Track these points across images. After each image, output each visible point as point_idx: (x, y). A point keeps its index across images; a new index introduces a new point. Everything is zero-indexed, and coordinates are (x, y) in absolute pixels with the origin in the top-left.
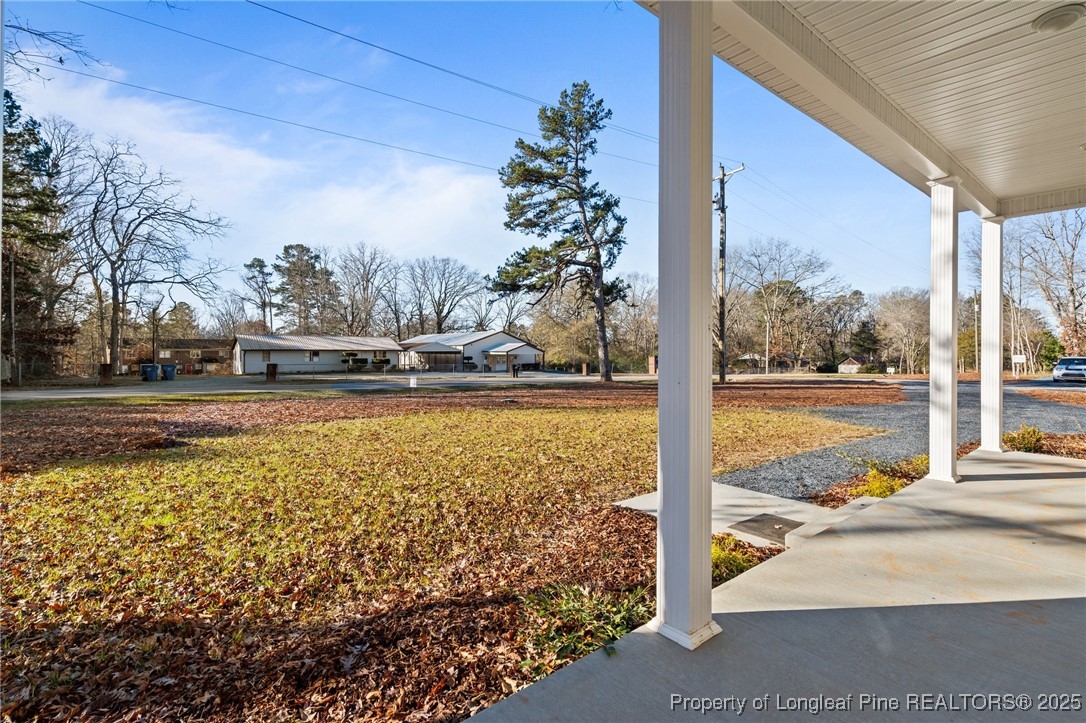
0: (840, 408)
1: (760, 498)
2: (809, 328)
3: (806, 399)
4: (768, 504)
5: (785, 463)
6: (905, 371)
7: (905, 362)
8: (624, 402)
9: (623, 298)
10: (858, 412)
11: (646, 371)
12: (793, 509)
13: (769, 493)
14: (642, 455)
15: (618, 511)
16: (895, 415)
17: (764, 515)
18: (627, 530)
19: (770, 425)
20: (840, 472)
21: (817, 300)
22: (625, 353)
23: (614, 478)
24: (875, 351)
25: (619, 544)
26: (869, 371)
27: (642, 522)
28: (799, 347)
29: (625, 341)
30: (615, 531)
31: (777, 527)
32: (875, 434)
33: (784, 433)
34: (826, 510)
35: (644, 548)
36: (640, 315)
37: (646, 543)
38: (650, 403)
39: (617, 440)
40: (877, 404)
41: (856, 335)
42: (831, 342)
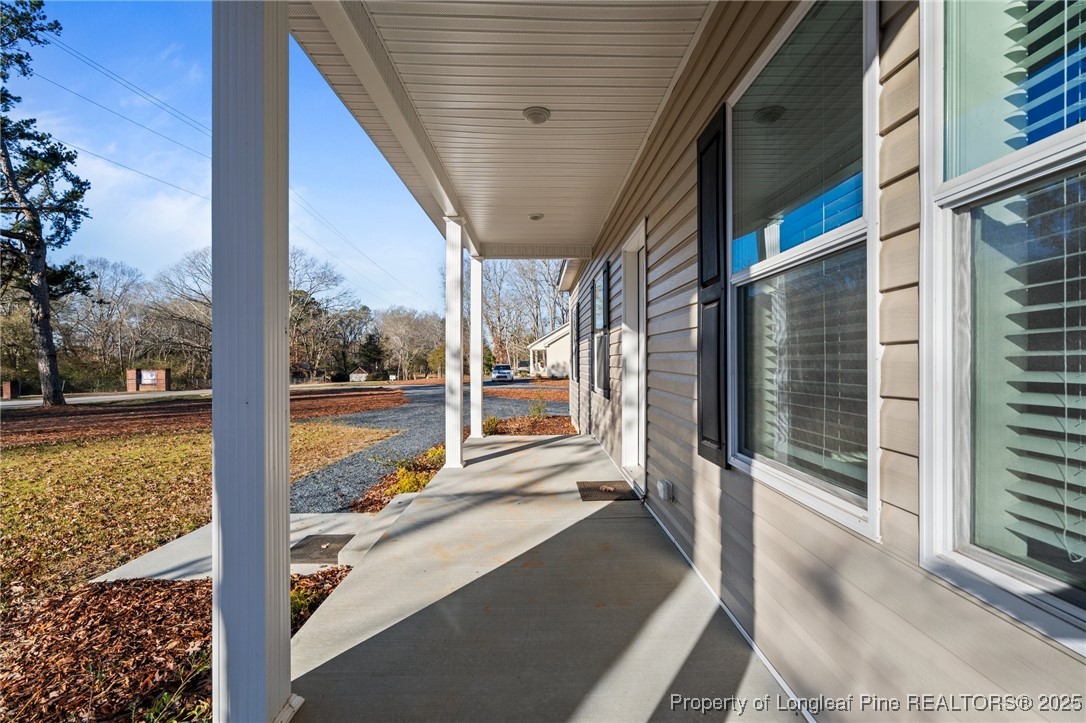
0: (359, 414)
1: (301, 519)
2: (324, 339)
3: (327, 409)
4: (310, 524)
5: (319, 476)
6: (401, 378)
7: (401, 370)
8: (91, 432)
9: (85, 290)
10: (374, 417)
11: (123, 388)
12: (336, 523)
13: (308, 511)
14: (132, 500)
15: (101, 592)
16: (403, 416)
17: (308, 537)
18: (123, 614)
19: (296, 439)
20: (371, 476)
21: (331, 313)
22: (85, 366)
23: (87, 543)
24: (379, 361)
25: (111, 641)
26: (375, 378)
27: (147, 595)
28: (314, 358)
29: (86, 349)
30: (102, 623)
31: (324, 547)
32: (392, 435)
33: (312, 445)
34: (367, 515)
35: (157, 631)
36: (110, 316)
37: (160, 622)
38: (136, 430)
39: (84, 487)
40: (387, 408)
41: (364, 346)
42: (343, 353)
